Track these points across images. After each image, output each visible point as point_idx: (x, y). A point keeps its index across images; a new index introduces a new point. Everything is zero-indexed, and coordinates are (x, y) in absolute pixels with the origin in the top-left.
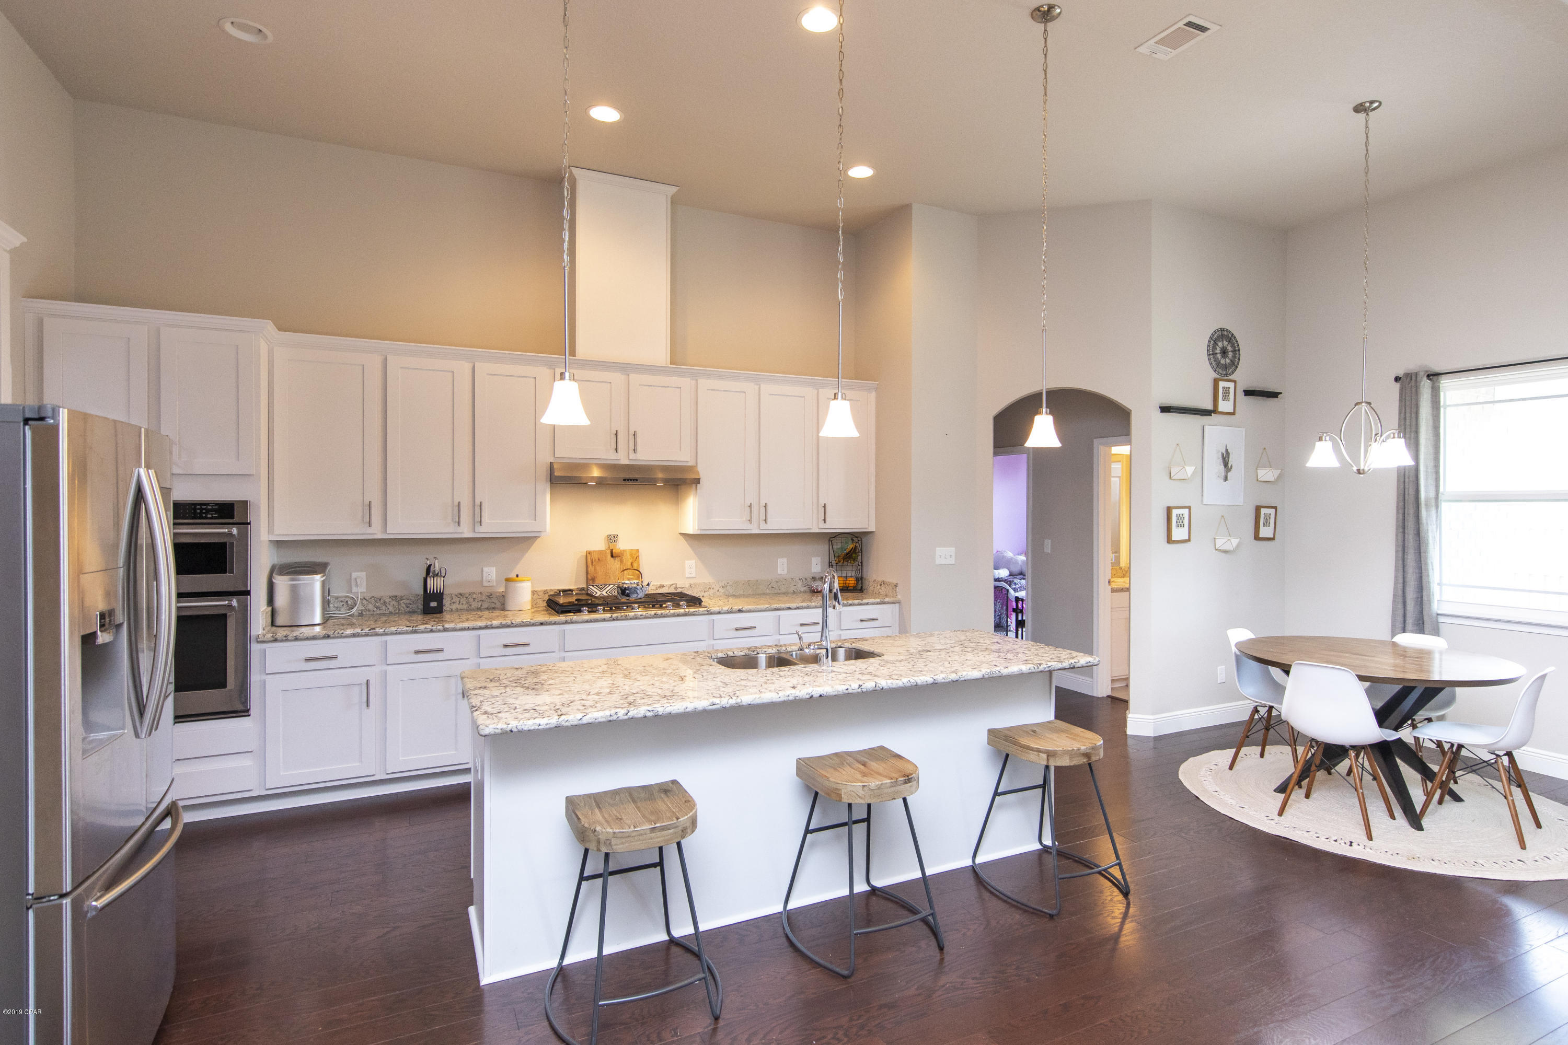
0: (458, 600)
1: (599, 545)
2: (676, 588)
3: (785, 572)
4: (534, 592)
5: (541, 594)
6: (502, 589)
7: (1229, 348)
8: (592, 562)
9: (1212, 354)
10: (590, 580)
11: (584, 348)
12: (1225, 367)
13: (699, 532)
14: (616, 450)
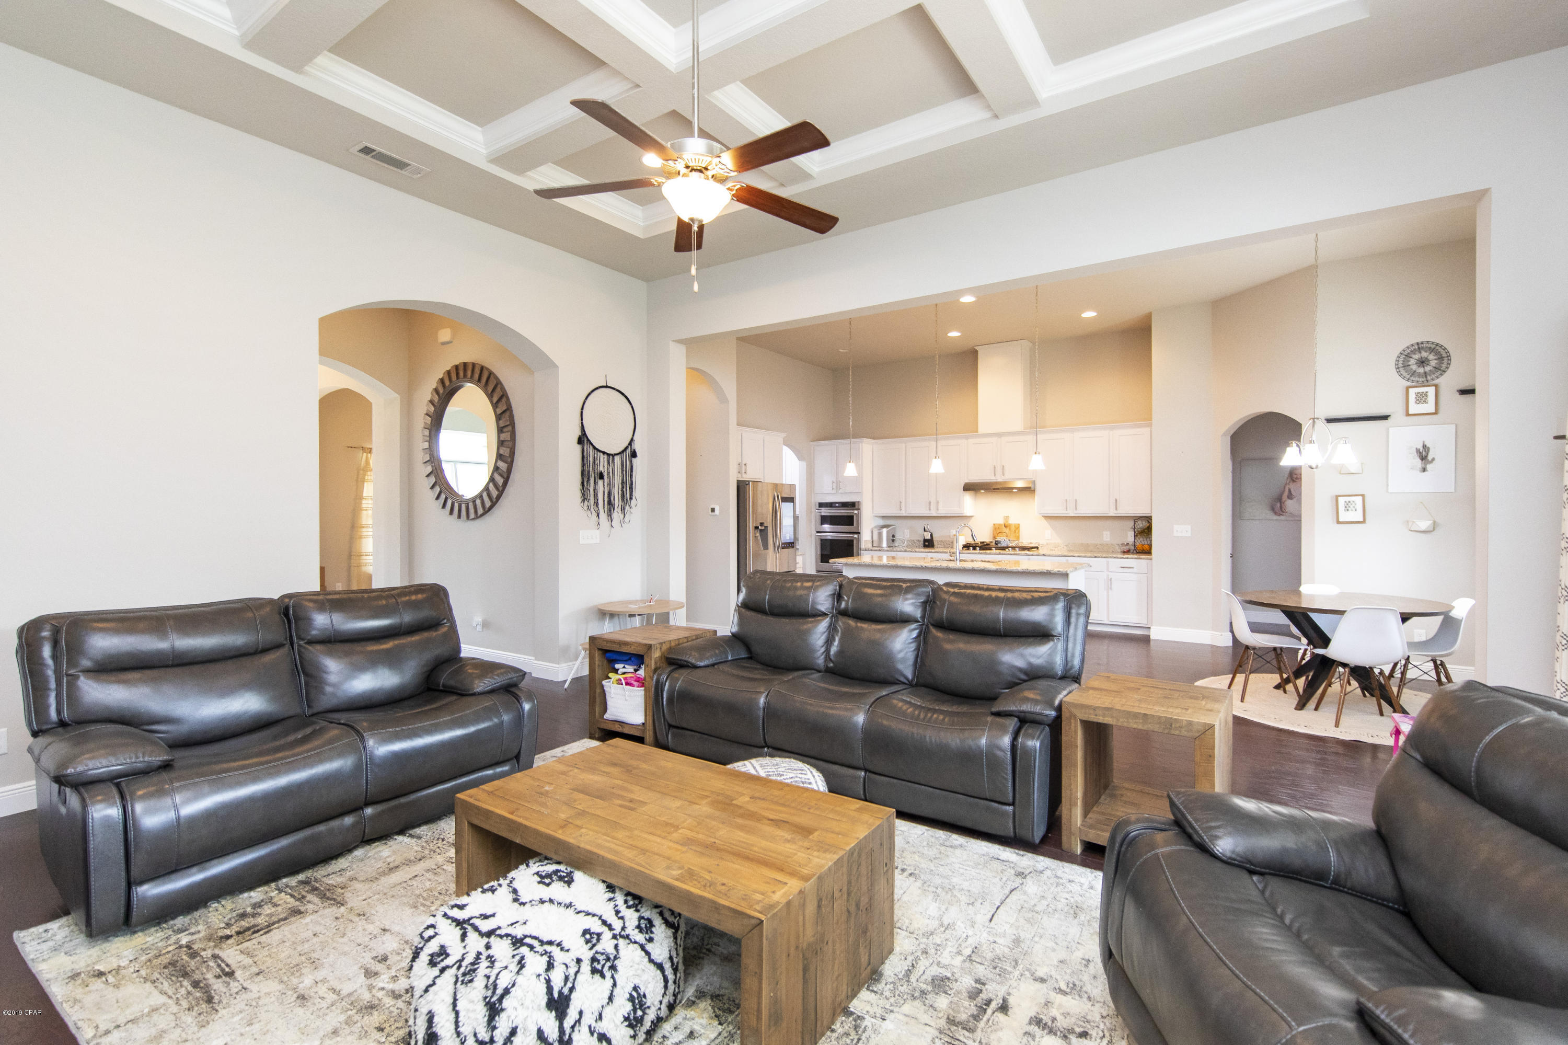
0: (940, 543)
1: (1001, 521)
2: (1038, 544)
3: (1108, 540)
7: (1431, 358)
8: (996, 529)
9: (1404, 365)
11: (981, 430)
12: (1425, 374)
14: (995, 475)
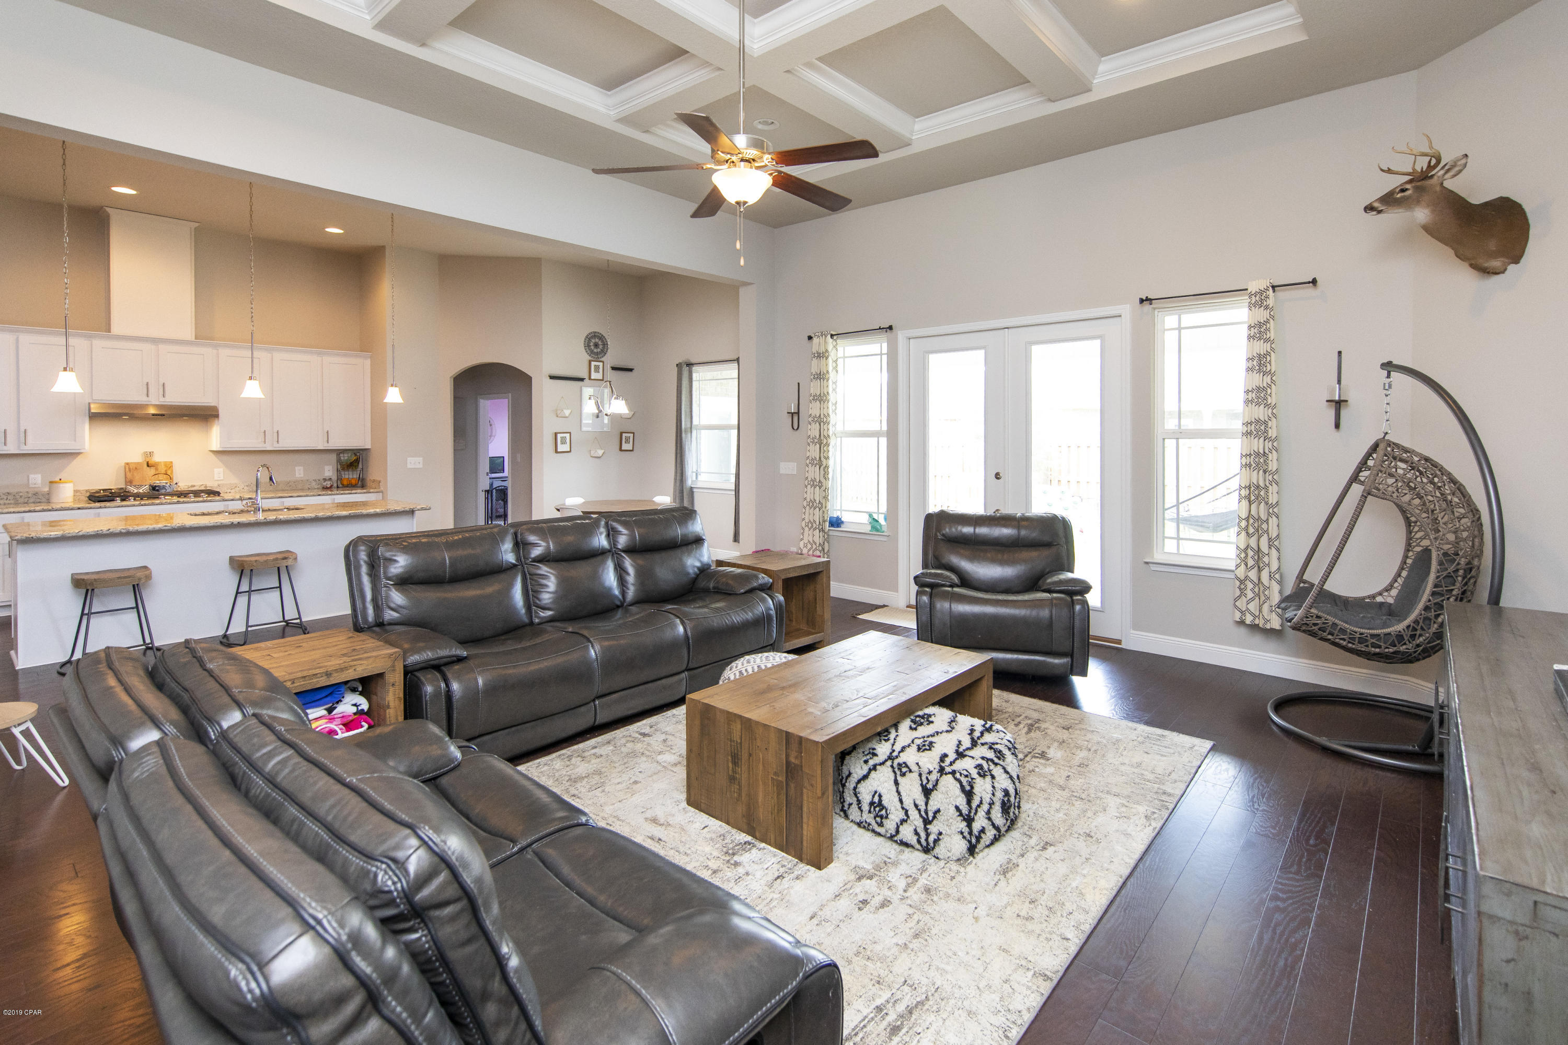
0: (5, 497)
1: (137, 459)
2: (206, 487)
3: (302, 475)
4: (76, 491)
5: (84, 492)
6: (46, 489)
7: (600, 343)
8: (130, 470)
9: (587, 346)
10: (129, 482)
11: (116, 329)
12: (597, 354)
13: (221, 449)
14: (148, 395)
